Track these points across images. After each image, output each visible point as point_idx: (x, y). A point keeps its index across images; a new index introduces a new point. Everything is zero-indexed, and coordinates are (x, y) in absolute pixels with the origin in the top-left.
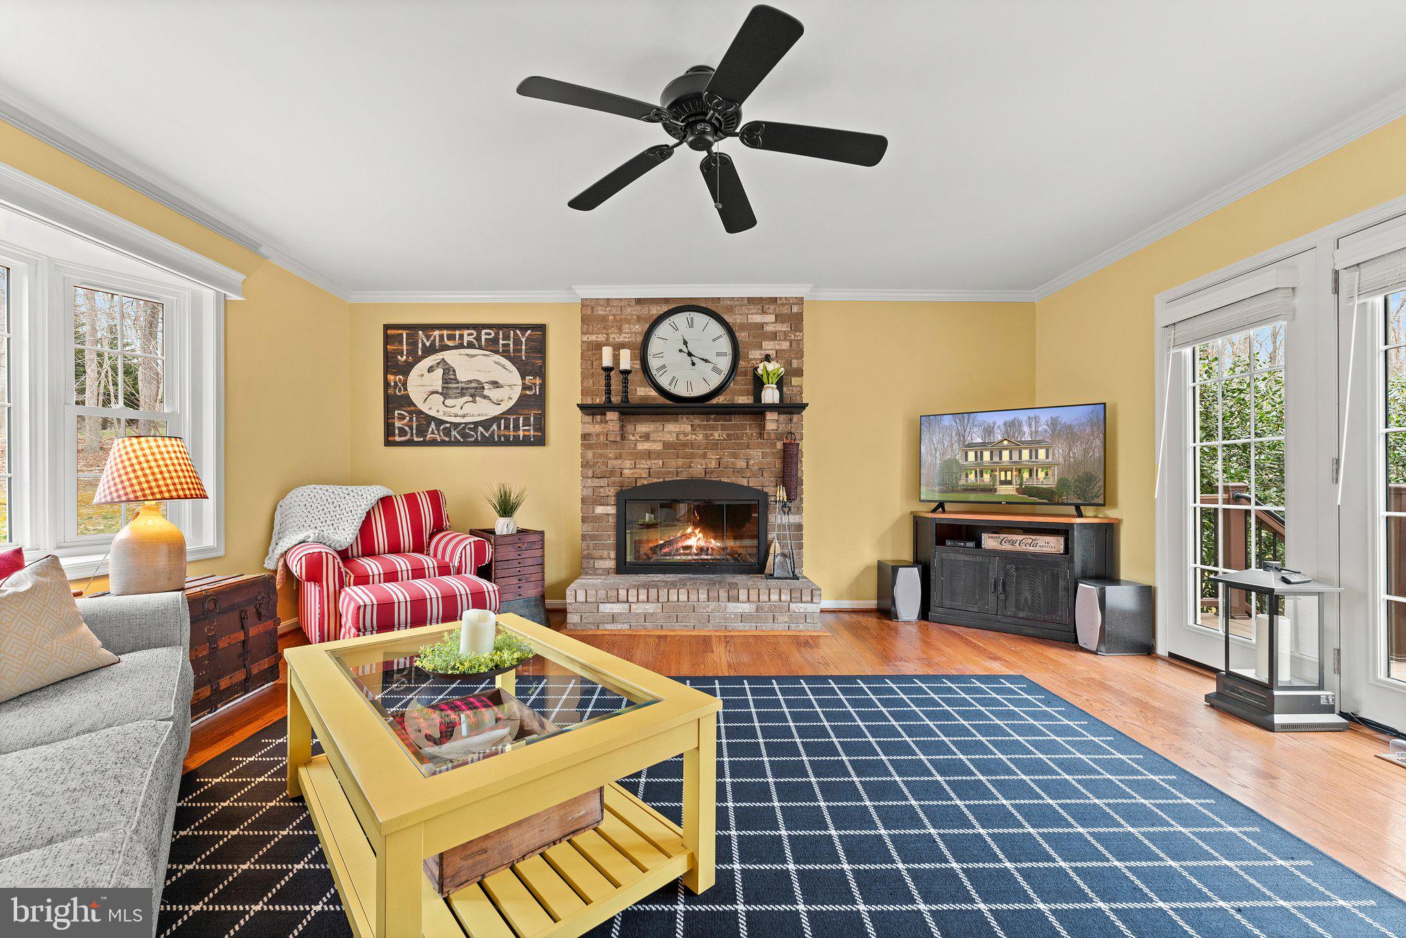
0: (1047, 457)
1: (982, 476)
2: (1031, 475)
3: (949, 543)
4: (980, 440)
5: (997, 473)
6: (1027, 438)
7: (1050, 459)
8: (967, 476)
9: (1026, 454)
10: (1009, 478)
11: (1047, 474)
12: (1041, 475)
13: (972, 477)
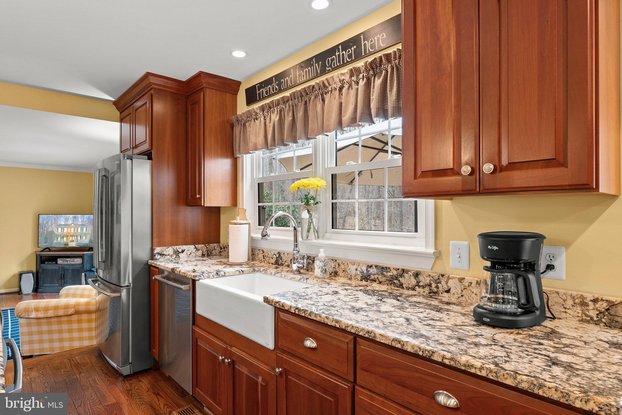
0: (86, 231)
1: (63, 238)
2: (81, 238)
3: (46, 263)
4: (63, 223)
5: (69, 237)
6: (80, 223)
7: (87, 232)
8: (57, 239)
9: (79, 229)
10: (73, 239)
11: (86, 238)
12: (84, 238)
13: (59, 239)
